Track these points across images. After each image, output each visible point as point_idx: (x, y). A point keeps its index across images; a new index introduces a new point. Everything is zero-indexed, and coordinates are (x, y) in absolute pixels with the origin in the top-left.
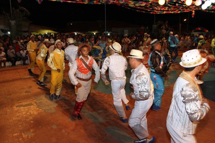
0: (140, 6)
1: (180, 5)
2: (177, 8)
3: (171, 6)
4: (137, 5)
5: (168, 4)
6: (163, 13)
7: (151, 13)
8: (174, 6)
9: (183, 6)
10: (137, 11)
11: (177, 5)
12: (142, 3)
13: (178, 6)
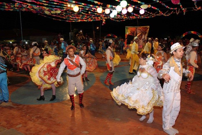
0: (56, 14)
1: (91, 13)
2: (89, 16)
3: (84, 14)
4: (52, 12)
5: (82, 12)
6: (78, 21)
7: (67, 21)
8: (87, 14)
9: (94, 14)
10: (54, 19)
11: (89, 13)
12: (57, 10)
13: (91, 14)
